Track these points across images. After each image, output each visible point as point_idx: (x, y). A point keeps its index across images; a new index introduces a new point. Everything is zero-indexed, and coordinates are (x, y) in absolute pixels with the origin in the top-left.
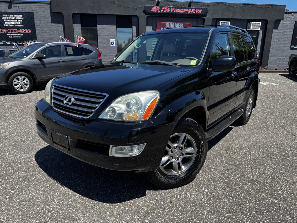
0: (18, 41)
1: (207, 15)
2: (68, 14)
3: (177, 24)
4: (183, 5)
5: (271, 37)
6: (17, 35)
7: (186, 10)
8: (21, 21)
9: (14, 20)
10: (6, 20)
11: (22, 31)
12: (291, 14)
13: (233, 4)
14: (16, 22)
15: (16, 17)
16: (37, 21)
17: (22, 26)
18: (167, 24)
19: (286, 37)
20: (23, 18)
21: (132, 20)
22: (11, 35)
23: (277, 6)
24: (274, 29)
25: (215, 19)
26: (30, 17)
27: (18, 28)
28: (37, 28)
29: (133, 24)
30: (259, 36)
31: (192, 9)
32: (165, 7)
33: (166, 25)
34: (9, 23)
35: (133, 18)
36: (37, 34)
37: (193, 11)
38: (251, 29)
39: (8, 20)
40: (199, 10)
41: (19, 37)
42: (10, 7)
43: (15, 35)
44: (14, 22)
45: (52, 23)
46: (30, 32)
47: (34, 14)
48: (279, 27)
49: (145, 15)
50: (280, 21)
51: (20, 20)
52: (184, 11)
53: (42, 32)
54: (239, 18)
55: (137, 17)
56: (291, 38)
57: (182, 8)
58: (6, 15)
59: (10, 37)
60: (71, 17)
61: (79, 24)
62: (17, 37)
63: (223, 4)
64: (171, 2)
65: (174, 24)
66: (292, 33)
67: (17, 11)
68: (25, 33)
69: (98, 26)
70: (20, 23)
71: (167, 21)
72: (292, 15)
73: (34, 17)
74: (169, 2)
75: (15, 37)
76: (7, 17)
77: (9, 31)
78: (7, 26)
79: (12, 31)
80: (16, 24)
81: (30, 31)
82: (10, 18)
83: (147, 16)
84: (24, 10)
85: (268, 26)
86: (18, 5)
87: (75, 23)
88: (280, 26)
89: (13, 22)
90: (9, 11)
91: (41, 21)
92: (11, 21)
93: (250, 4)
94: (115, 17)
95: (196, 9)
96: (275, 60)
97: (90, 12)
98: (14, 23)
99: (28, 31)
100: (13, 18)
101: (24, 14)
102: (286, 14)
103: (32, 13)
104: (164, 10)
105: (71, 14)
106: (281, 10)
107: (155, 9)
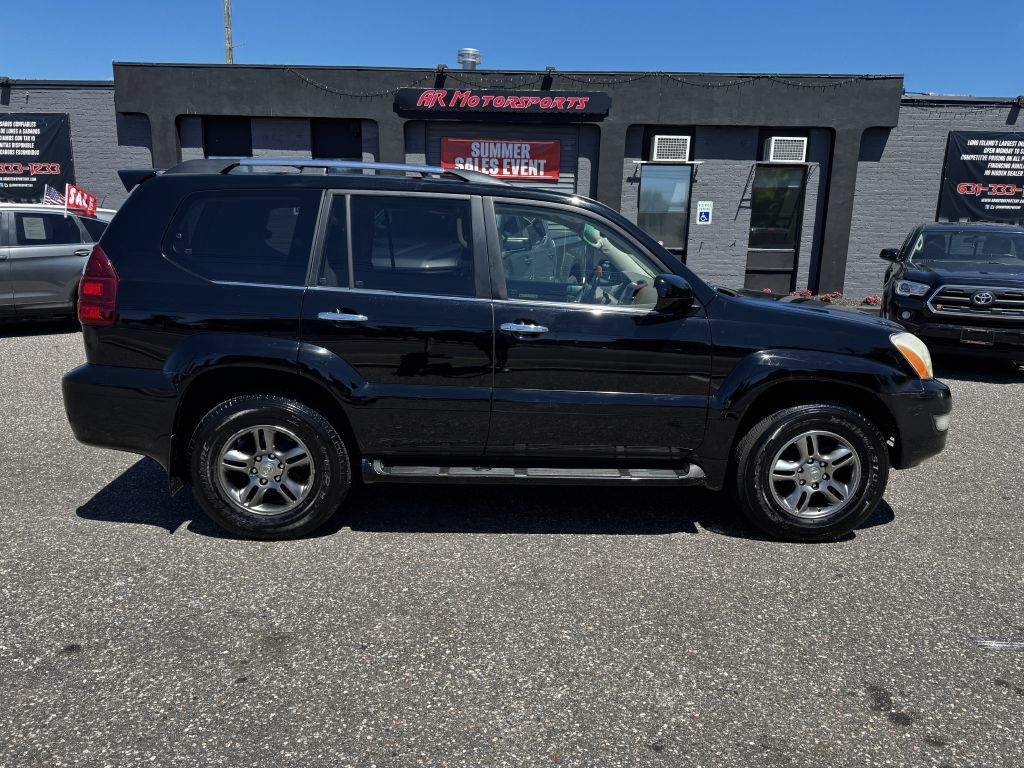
0: (24, 197)
1: (607, 115)
2: (161, 118)
3: (510, 146)
4: (522, 83)
5: (851, 188)
6: (21, 179)
7: (532, 101)
8: (33, 138)
9: (14, 135)
11: (36, 169)
12: (933, 106)
13: (701, 76)
14: (20, 142)
15: (19, 128)
16: (78, 139)
17: (36, 153)
18: (475, 145)
19: (914, 189)
20: (37, 131)
21: (359, 135)
22: (5, 179)
23: (867, 79)
24: (860, 160)
25: (643, 128)
26: (59, 127)
27: (25, 160)
28: (76, 159)
29: (364, 145)
30: (808, 186)
31: (553, 96)
32: (463, 92)
33: (473, 147)
34: (1, 145)
35: (363, 128)
36: (76, 175)
37: (557, 103)
38: (772, 160)
40: (579, 99)
41: (25, 185)
42: (5, 100)
43: (14, 179)
44: (14, 141)
45: (120, 144)
46: (57, 171)
47: (71, 117)
48: (884, 153)
49: (400, 116)
50: (886, 131)
51: (31, 135)
52: (526, 102)
53: (92, 170)
54: (727, 122)
55: (373, 122)
56: (938, 193)
57: (519, 94)
59: (2, 185)
60: (172, 126)
61: (198, 146)
62: (20, 185)
63: (664, 76)
64: (483, 74)
65: (498, 145)
66: (940, 172)
67: (24, 111)
68: (43, 172)
69: (254, 151)
70: (28, 145)
71: (475, 138)
72: (933, 109)
73: (68, 128)
74: (474, 76)
75: (16, 185)
79: (7, 168)
80: (20, 148)
81: (57, 167)
82: (3, 131)
83: (404, 120)
84: (42, 106)
85: (837, 151)
86: (27, 93)
87: (183, 142)
88: (888, 149)
89: (11, 142)
90: (3, 109)
91: (88, 140)
92: (7, 138)
93: (765, 77)
94: (308, 122)
95: (566, 95)
96: (875, 269)
97: (228, 110)
98: (13, 145)
99: (53, 169)
100: (12, 131)
101: (43, 118)
102: (910, 108)
103: (65, 117)
104: (459, 101)
105: (172, 119)
106: (887, 92)
107: (430, 98)
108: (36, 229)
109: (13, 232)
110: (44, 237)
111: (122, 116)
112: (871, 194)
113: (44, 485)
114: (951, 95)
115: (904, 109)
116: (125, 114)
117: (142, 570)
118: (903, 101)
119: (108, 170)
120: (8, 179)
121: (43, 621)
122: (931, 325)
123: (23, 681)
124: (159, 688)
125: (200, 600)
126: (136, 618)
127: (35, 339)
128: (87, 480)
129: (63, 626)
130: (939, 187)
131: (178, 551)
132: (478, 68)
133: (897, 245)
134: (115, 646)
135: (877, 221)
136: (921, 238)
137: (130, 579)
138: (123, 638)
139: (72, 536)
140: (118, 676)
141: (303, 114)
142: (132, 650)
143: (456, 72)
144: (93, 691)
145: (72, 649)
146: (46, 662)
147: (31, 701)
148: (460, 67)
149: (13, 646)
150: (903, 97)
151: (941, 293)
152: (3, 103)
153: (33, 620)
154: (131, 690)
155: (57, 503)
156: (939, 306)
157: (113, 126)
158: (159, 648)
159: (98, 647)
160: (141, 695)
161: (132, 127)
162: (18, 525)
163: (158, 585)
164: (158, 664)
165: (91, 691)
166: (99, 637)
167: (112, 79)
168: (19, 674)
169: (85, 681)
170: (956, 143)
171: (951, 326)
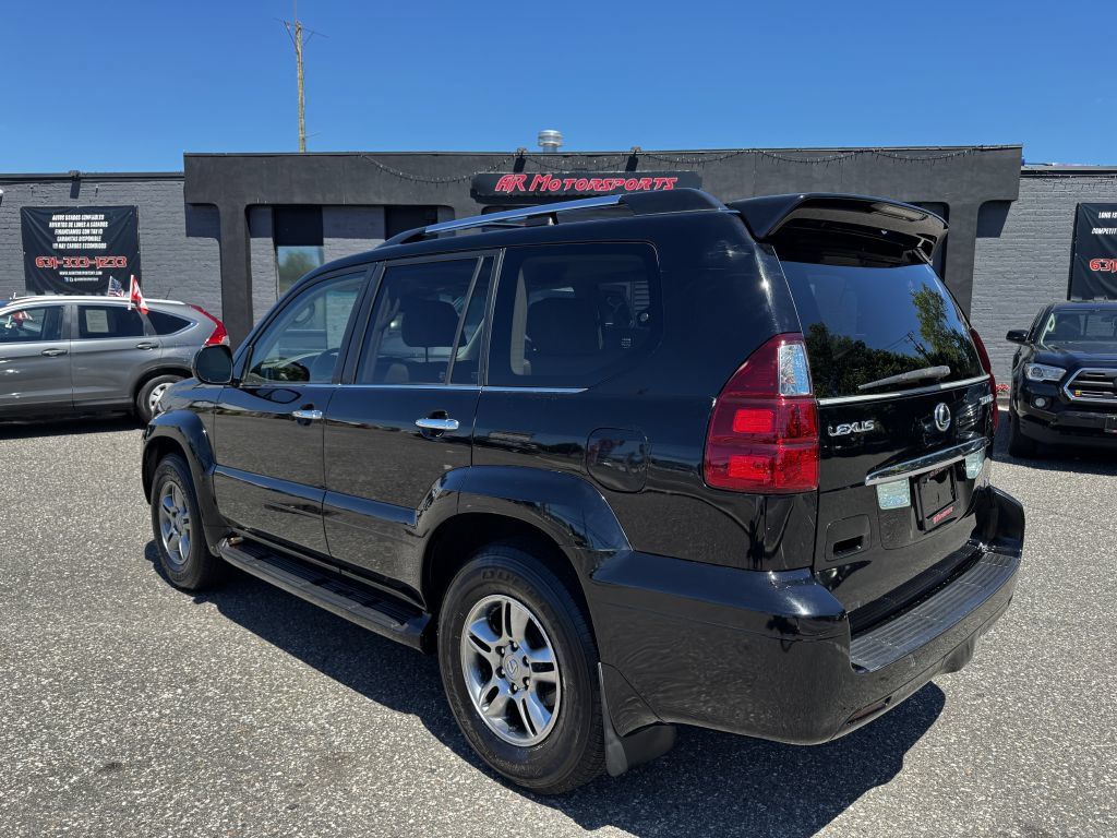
0: (89, 290)
2: (231, 210)
4: (606, 165)
5: (970, 266)
6: (86, 273)
7: (617, 182)
8: (101, 231)
9: (82, 229)
10: (60, 232)
11: (102, 262)
12: (1057, 177)
13: (799, 151)
14: (88, 235)
15: (87, 221)
16: (145, 231)
17: (103, 246)
19: (1041, 266)
20: (105, 224)
22: (70, 273)
23: (982, 150)
24: (978, 236)
26: (126, 220)
27: (91, 253)
28: (143, 251)
31: (639, 177)
32: (543, 175)
34: (67, 239)
35: (439, 214)
36: (142, 268)
37: (642, 185)
39: (66, 232)
40: (666, 179)
41: (90, 279)
42: (75, 194)
43: (79, 273)
44: (82, 235)
45: (188, 236)
46: (123, 265)
47: (140, 210)
48: (1005, 228)
49: (477, 201)
50: (1006, 204)
51: (99, 228)
52: (610, 184)
53: (159, 263)
55: (449, 209)
56: (1068, 270)
57: (603, 176)
58: (61, 217)
59: (67, 279)
60: (242, 215)
61: (267, 236)
62: (85, 279)
63: (758, 152)
64: (564, 156)
66: (1069, 247)
67: (93, 204)
68: (109, 266)
69: (326, 240)
70: (96, 239)
72: (1057, 181)
73: (137, 219)
74: (555, 159)
75: (81, 279)
76: (65, 221)
77: (65, 262)
78: (62, 246)
79: (73, 262)
80: (87, 242)
81: (123, 259)
82: (71, 225)
83: (483, 206)
84: (111, 199)
85: (953, 227)
86: (97, 186)
87: (252, 231)
88: (1008, 224)
89: (79, 235)
90: (72, 203)
91: (158, 231)
92: (74, 232)
93: (869, 151)
94: (382, 210)
95: (653, 175)
97: (299, 199)
98: (81, 239)
100: (79, 225)
101: (111, 212)
102: (1032, 180)
103: (133, 209)
104: (539, 185)
105: (242, 209)
106: (1006, 164)
107: (509, 183)
108: (99, 322)
109: (75, 325)
110: (106, 330)
111: (190, 207)
112: (991, 273)
113: (92, 589)
114: (1077, 166)
115: (1024, 181)
116: (194, 205)
117: (193, 680)
118: (1023, 172)
119: (175, 263)
120: (73, 273)
121: (82, 736)
122: (1070, 413)
123: (57, 802)
124: (205, 812)
125: (254, 715)
126: (183, 734)
127: (93, 436)
128: (138, 583)
129: (103, 741)
130: (1069, 264)
131: (231, 660)
132: (559, 150)
133: (1026, 326)
134: (159, 765)
135: (1000, 301)
136: (1052, 317)
137: (179, 691)
138: (168, 757)
139: (120, 644)
140: (161, 799)
141: (376, 201)
142: (177, 769)
143: (536, 155)
144: (133, 815)
145: (113, 767)
146: (84, 782)
147: (65, 825)
148: (541, 150)
149: (50, 764)
150: (1023, 168)
151: (1078, 378)
152: (72, 196)
153: (73, 734)
154: (174, 815)
155: (106, 608)
156: (1078, 392)
157: (181, 217)
158: (206, 768)
159: (141, 766)
160: (185, 820)
161: (202, 218)
162: (63, 632)
163: (208, 698)
164: (205, 786)
165: (130, 815)
166: (143, 755)
167: (183, 170)
168: (54, 795)
169: (124, 803)
170: (1085, 216)
171: (1093, 414)
